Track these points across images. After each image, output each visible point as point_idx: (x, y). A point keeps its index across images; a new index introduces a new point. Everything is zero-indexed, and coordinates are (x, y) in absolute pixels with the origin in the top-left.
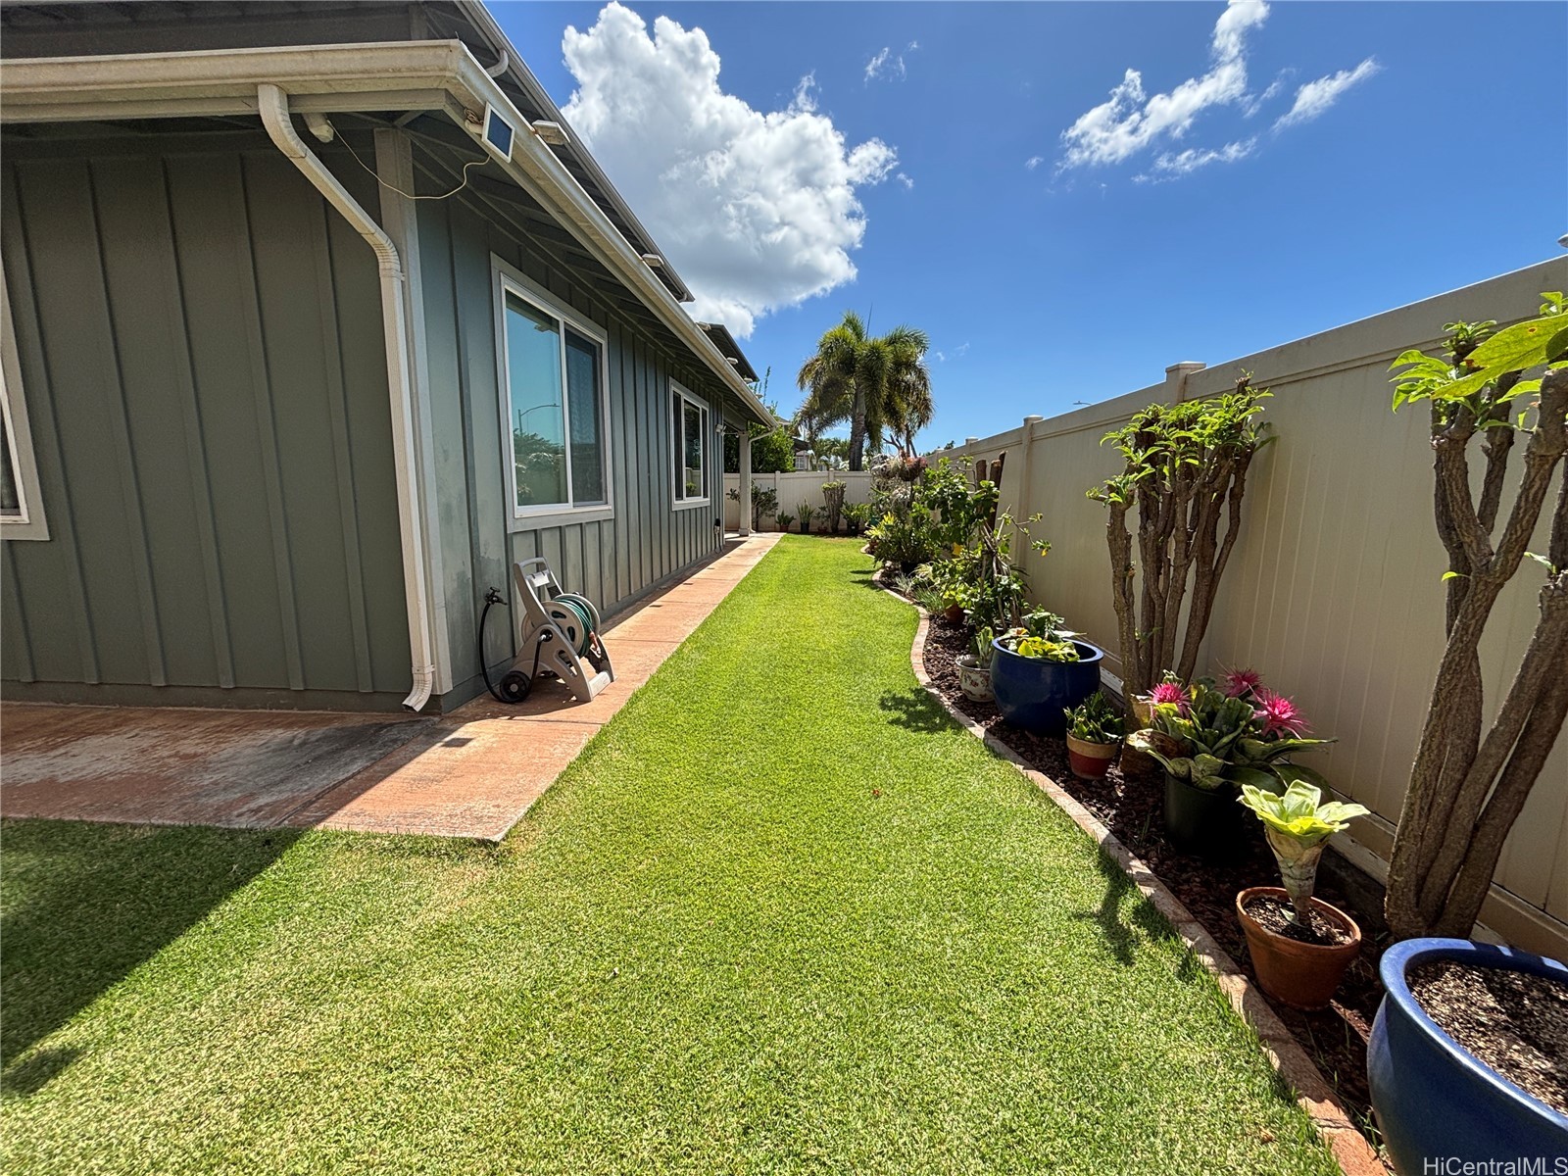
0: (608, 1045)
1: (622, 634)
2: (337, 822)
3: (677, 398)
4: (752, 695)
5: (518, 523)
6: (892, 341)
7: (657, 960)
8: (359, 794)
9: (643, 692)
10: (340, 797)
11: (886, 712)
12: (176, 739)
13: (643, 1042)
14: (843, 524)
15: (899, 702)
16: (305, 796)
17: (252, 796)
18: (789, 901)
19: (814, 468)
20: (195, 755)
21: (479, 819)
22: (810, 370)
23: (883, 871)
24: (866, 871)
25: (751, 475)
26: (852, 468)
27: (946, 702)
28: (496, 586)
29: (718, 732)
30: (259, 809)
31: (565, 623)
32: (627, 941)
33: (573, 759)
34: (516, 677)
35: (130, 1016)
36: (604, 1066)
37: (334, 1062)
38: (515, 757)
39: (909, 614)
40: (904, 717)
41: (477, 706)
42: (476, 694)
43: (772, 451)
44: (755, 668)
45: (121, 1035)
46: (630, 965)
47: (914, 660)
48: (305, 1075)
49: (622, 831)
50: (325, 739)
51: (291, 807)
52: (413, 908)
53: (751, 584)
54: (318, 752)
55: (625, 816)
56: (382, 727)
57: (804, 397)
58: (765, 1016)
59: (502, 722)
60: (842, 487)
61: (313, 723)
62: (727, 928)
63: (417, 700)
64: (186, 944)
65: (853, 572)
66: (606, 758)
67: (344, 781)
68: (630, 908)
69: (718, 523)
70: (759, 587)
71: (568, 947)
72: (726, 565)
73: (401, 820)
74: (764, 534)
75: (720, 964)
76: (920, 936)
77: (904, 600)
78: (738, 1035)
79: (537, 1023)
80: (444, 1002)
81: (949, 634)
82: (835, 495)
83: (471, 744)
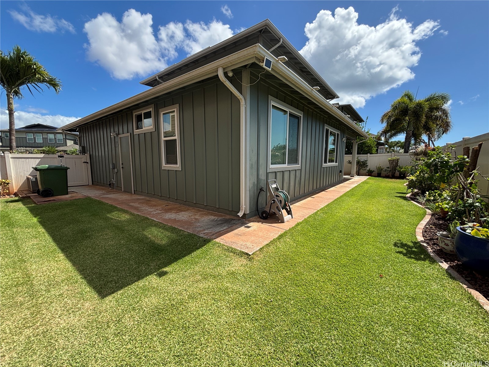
0: (264, 319)
1: (299, 205)
2: (217, 240)
3: (327, 131)
4: (340, 231)
5: (271, 169)
6: (428, 100)
7: (284, 302)
8: (224, 235)
9: (301, 223)
10: (220, 234)
11: (396, 248)
12: (195, 215)
13: (274, 322)
14: (397, 174)
15: (403, 245)
16: (214, 232)
17: (204, 230)
18: (333, 301)
19: (388, 152)
20: (197, 219)
21: (247, 247)
22: (386, 116)
23: (375, 304)
24: (368, 302)
25: (356, 155)
26: (405, 152)
27: (430, 250)
28: (263, 187)
29: (323, 240)
30: (204, 233)
31: (279, 199)
32: (277, 294)
33: (275, 238)
34: (265, 212)
35: (176, 269)
36: (262, 324)
37: (205, 294)
38: (260, 234)
39: (421, 212)
40: (405, 251)
41: (255, 219)
42: (255, 215)
43: (367, 146)
44: (343, 222)
45: (174, 272)
46: (276, 300)
47: (417, 230)
48: (200, 294)
49: (284, 262)
50: (221, 220)
51: (210, 234)
52: (228, 265)
53: (351, 193)
54: (219, 223)
55: (286, 258)
56: (232, 219)
57: (383, 126)
58: (314, 333)
59: (260, 224)
60: (398, 160)
61: (219, 216)
62: (309, 301)
63: (240, 214)
64: (187, 258)
65: (397, 193)
66: (285, 240)
67: (222, 231)
68: (281, 284)
69: (341, 172)
70: (353, 195)
71: (261, 289)
72: (342, 186)
73: (230, 243)
74: (361, 177)
75: (303, 311)
76: (385, 333)
77: (420, 206)
78: (303, 334)
79: (248, 305)
80: (229, 290)
81: (441, 222)
82: (394, 163)
83: (251, 228)
